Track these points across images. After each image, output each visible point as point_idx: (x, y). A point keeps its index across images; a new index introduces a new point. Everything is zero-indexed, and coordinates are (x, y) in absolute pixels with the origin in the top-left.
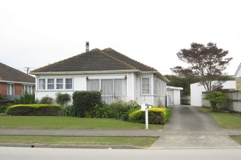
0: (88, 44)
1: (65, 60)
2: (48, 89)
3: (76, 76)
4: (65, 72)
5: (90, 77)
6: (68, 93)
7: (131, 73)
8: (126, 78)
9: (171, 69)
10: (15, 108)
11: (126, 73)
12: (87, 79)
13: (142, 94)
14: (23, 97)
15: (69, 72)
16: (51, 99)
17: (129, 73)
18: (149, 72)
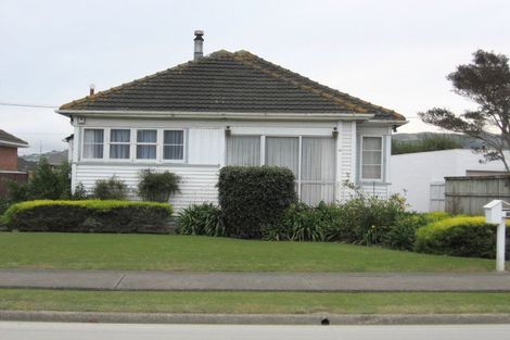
0: (199, 37)
1: (147, 79)
2: (111, 157)
3: (197, 123)
4: (167, 113)
5: (237, 130)
6: (172, 170)
7: (351, 121)
8: (335, 135)
9: (423, 115)
10: (35, 209)
11: (336, 121)
12: (228, 133)
13: (362, 180)
14: (38, 176)
15: (178, 113)
16: (120, 186)
17: (343, 121)
18: (385, 121)
